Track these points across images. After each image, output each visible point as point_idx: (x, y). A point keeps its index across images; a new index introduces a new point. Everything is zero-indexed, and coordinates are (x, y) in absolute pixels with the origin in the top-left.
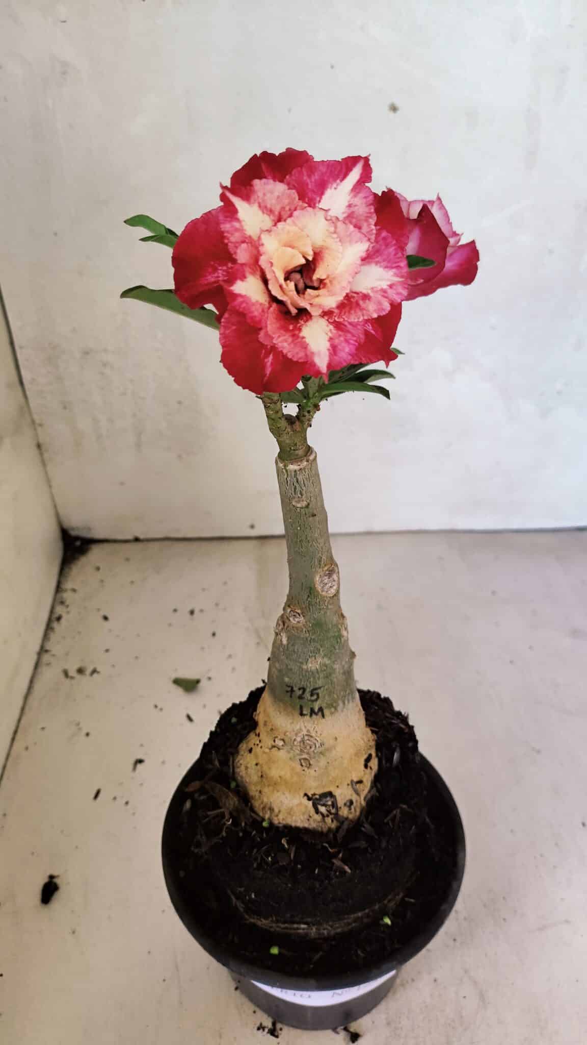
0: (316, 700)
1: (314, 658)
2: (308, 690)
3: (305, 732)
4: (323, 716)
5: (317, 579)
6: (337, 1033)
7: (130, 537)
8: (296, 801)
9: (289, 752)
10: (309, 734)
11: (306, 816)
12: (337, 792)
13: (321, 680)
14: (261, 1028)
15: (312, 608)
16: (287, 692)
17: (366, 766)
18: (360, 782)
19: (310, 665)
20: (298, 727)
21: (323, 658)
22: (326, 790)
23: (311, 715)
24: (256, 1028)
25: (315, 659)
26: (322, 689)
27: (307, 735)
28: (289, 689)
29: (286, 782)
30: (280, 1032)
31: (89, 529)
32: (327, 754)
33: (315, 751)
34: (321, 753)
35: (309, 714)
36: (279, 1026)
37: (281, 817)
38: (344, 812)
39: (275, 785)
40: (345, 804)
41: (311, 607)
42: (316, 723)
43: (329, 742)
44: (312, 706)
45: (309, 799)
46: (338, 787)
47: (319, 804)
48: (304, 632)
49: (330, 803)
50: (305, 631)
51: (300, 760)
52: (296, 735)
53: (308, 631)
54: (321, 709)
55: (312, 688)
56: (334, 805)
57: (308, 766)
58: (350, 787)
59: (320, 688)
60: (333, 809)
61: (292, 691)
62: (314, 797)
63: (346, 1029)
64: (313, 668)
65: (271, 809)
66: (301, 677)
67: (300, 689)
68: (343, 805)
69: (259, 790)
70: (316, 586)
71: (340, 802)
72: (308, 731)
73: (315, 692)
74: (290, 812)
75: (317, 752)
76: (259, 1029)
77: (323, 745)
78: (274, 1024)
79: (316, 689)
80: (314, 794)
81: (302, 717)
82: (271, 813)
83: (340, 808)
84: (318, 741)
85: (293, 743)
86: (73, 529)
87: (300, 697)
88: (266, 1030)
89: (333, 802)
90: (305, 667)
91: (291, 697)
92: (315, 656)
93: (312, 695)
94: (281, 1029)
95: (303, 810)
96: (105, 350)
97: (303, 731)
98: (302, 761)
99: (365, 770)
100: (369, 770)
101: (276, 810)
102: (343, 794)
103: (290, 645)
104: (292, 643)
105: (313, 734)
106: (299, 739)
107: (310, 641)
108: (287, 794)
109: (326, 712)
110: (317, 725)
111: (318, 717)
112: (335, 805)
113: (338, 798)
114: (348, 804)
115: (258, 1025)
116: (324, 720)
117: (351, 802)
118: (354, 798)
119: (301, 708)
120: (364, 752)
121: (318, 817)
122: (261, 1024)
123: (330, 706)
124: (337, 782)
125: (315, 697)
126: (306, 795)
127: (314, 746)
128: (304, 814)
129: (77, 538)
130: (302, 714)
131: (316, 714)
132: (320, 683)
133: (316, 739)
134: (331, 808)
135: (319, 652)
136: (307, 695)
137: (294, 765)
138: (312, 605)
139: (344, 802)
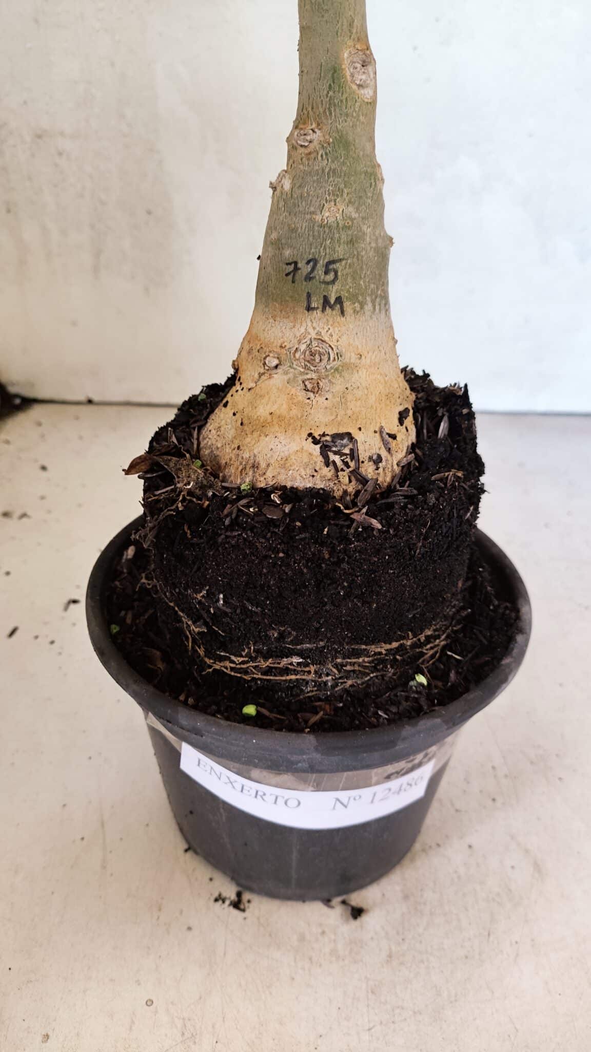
0: (333, 282)
1: (333, 203)
2: (321, 263)
3: (313, 335)
4: (342, 313)
5: (346, 55)
6: (332, 907)
7: (82, 398)
8: (294, 447)
9: (286, 373)
10: (320, 338)
11: (309, 472)
12: (359, 436)
13: (341, 246)
14: (219, 899)
15: (335, 110)
16: (287, 275)
17: (401, 422)
18: (394, 437)
19: (327, 214)
20: (302, 330)
21: (348, 206)
22: (342, 430)
23: (324, 310)
24: (213, 899)
25: (335, 205)
26: (344, 262)
27: (315, 339)
28: (291, 268)
29: (281, 418)
30: (247, 905)
31: (32, 385)
32: (345, 374)
33: (328, 367)
34: (337, 370)
35: (321, 309)
36: (246, 896)
37: (269, 474)
38: (368, 470)
39: (262, 427)
40: (370, 458)
41: (332, 109)
42: (331, 322)
43: (350, 357)
44: (326, 294)
45: (316, 442)
46: (360, 429)
47: (331, 451)
48: (320, 158)
49: (347, 451)
50: (322, 156)
51: (303, 382)
52: (299, 342)
53: (326, 154)
54: (339, 300)
55: (326, 260)
56: (353, 454)
57: (316, 389)
58: (378, 435)
59: (340, 260)
60: (352, 461)
61: (296, 269)
62: (324, 439)
63: (344, 902)
64: (331, 220)
65: (255, 466)
66: (311, 239)
67: (308, 262)
68: (367, 459)
69: (236, 446)
70: (343, 67)
71: (363, 455)
72: (319, 333)
73: (331, 267)
74: (285, 463)
75: (331, 368)
76: (216, 900)
77: (341, 356)
78: (239, 895)
79: (334, 262)
80: (324, 435)
81: (310, 312)
82: (254, 472)
83: (363, 462)
84: (332, 349)
85: (295, 356)
86: (13, 384)
87: (309, 278)
88: (227, 902)
89: (351, 450)
90: (318, 218)
91: (293, 282)
92: (335, 201)
93: (326, 273)
94: (249, 901)
95: (306, 460)
96: (62, 134)
97: (309, 334)
98: (307, 383)
99: (399, 425)
100: (403, 429)
101: (263, 465)
102: (368, 444)
103: (295, 189)
104: (297, 185)
105: (326, 339)
106: (303, 347)
107: (328, 173)
108: (282, 437)
109: (347, 305)
110: (332, 325)
111: (334, 313)
112: (356, 454)
113: (361, 447)
114: (375, 457)
115: (216, 895)
116: (343, 319)
117: (380, 459)
118: (384, 453)
119: (309, 296)
120: (399, 401)
121: (328, 472)
122: (220, 895)
123: (354, 298)
124: (359, 422)
125: (331, 276)
126: (310, 435)
127: (325, 358)
128: (306, 466)
129: (17, 396)
130: (309, 309)
131: (332, 307)
132: (341, 251)
133: (330, 346)
134: (348, 460)
135: (342, 195)
136: (320, 271)
137: (293, 391)
138: (335, 105)
139: (368, 454)
